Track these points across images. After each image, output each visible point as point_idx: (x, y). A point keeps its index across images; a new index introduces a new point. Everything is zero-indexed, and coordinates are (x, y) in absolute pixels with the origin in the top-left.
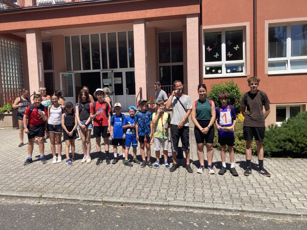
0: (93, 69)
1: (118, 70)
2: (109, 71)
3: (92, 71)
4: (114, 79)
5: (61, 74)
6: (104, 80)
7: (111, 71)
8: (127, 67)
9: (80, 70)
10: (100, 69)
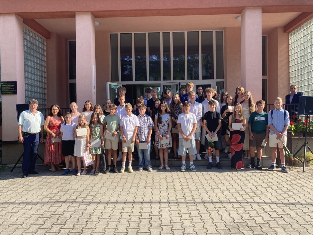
3: (148, 82)
5: (109, 83)
7: (178, 83)
8: (198, 78)
9: (131, 80)
10: (160, 80)
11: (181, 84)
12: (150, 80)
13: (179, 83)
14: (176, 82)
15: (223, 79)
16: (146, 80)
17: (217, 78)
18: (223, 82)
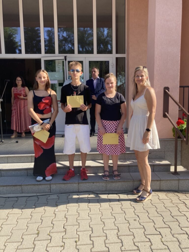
0: (27, 52)
1: (76, 56)
3: (24, 56)
7: (63, 58)
8: (92, 52)
10: (41, 53)
11: (68, 59)
13: (65, 57)
14: (62, 56)
15: (125, 53)
16: (20, 53)
17: (117, 53)
18: (125, 58)
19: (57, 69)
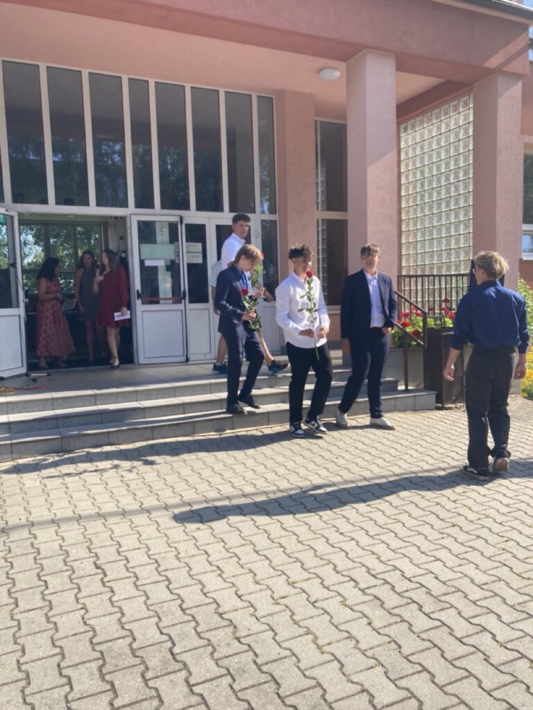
2: (159, 215)
4: (187, 246)
6: (146, 248)
7: (176, 218)
8: (221, 209)
9: (45, 201)
10: (127, 206)
12: (98, 204)
13: (181, 218)
14: (172, 216)
15: (276, 212)
16: (88, 204)
18: (276, 221)
19: (159, 238)
